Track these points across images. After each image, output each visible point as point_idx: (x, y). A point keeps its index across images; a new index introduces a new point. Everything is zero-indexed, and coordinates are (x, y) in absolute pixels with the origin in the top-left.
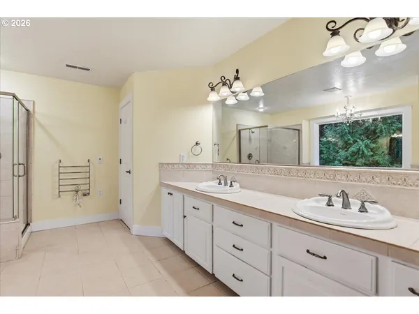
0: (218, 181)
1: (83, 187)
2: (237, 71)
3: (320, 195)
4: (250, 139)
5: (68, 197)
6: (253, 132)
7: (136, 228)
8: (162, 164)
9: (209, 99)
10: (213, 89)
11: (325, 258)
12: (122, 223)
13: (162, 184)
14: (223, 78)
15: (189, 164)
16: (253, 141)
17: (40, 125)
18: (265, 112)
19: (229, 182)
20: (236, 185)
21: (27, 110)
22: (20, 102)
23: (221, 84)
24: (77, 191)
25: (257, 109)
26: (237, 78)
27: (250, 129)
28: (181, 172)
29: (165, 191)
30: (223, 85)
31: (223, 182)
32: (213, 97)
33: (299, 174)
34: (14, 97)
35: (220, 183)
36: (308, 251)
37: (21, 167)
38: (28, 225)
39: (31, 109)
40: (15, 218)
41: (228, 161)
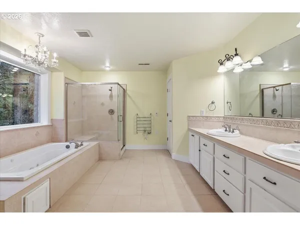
0: (225, 129)
1: (148, 129)
2: (236, 49)
3: (295, 142)
4: (274, 96)
5: (141, 134)
6: (277, 90)
7: (174, 155)
8: (189, 117)
9: (218, 71)
10: (221, 64)
11: (275, 184)
12: (167, 152)
13: (189, 130)
14: (227, 56)
15: (206, 117)
16: (277, 97)
17: (129, 96)
18: (291, 71)
19: (232, 130)
20: (237, 132)
21: (124, 89)
22: (121, 86)
23: (226, 60)
24: (145, 131)
25: (281, 69)
26: (236, 55)
27: (274, 87)
28: (202, 122)
29: (191, 134)
30: (228, 60)
31: (228, 129)
32: (222, 69)
33: (285, 125)
34: (118, 84)
35: (226, 131)
36: (265, 178)
37: (121, 117)
38: (124, 146)
39: (125, 89)
40: (119, 140)
41: (251, 115)
